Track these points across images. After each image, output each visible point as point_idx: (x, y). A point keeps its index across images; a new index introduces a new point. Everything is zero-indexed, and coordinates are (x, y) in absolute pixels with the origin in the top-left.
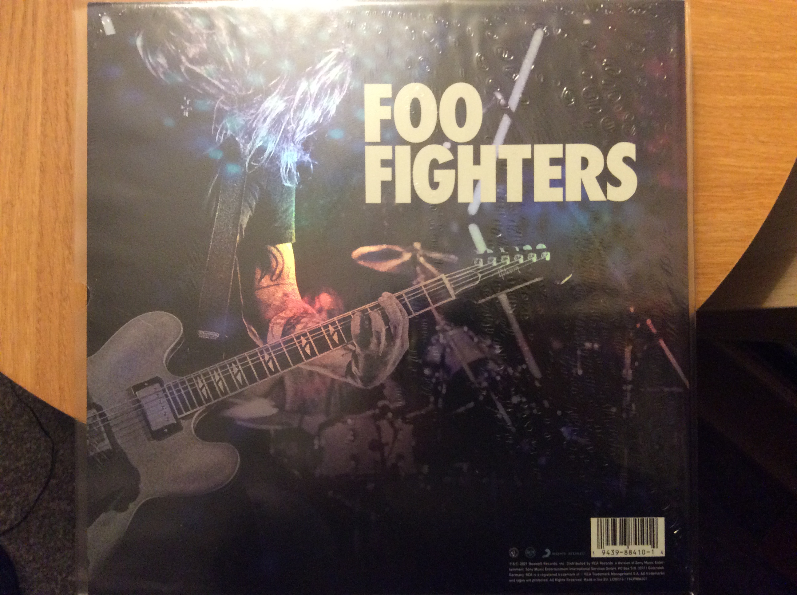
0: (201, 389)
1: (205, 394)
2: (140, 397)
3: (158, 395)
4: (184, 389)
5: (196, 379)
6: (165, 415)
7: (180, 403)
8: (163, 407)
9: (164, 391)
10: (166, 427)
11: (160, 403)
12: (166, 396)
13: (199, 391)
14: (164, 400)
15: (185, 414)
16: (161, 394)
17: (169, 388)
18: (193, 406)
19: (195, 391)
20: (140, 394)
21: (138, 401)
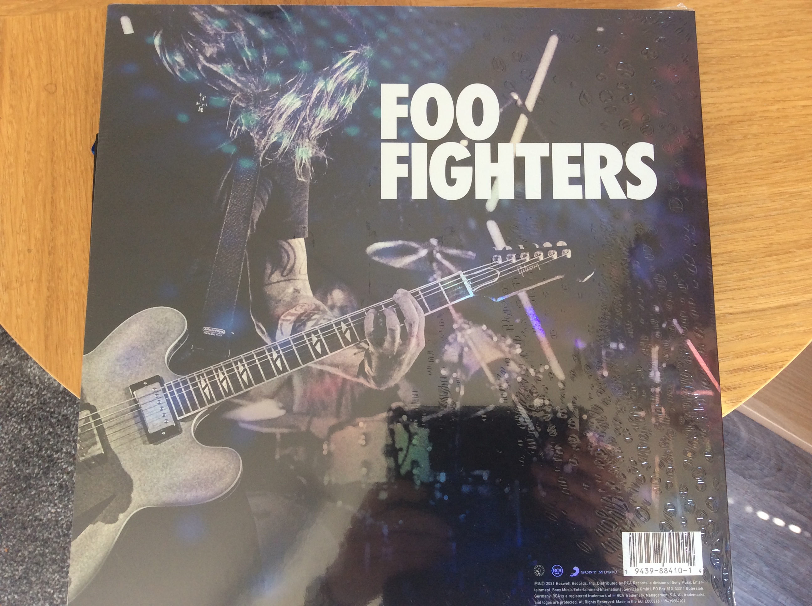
0: (204, 389)
1: (208, 394)
2: (139, 397)
3: (156, 395)
4: (186, 388)
5: (199, 378)
6: (164, 416)
7: (180, 404)
8: (162, 407)
9: (164, 390)
10: (164, 430)
11: (159, 404)
12: (166, 396)
13: (201, 391)
14: (163, 400)
15: (185, 416)
16: (161, 394)
17: (170, 388)
18: (194, 407)
19: (197, 391)
20: (138, 393)
21: (135, 401)
